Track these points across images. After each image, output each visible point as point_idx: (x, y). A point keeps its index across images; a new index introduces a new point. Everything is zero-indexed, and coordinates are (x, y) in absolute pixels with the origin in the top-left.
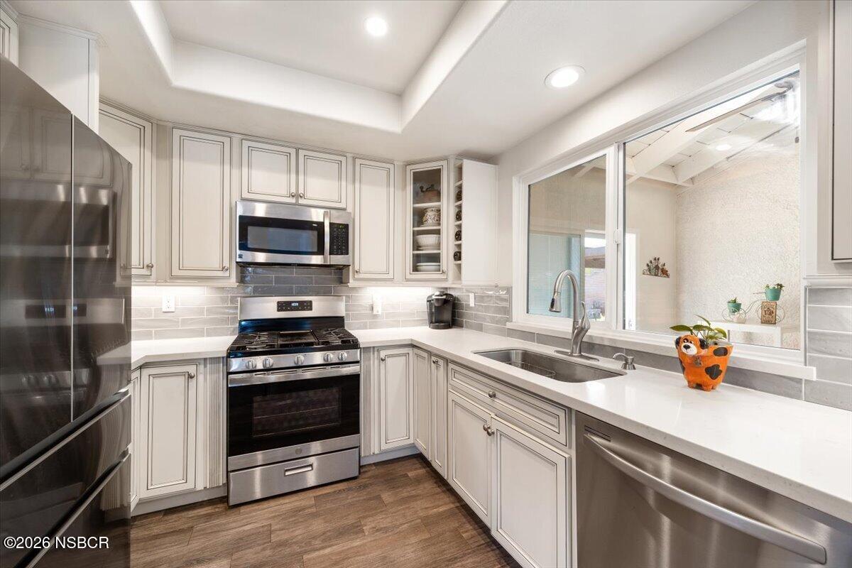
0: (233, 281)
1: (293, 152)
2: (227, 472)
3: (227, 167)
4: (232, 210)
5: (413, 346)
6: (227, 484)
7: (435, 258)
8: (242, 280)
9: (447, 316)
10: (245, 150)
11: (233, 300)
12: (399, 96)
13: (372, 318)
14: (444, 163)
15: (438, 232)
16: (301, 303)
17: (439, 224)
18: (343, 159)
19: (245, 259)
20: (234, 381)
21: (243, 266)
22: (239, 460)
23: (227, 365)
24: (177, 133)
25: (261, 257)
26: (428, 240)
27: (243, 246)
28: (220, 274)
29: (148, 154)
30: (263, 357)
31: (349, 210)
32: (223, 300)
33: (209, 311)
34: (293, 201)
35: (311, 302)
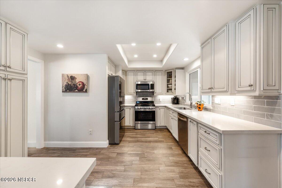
0: (135, 95)
1: (144, 72)
2: (135, 124)
3: (134, 76)
4: (135, 83)
5: (166, 107)
6: (135, 126)
7: (171, 89)
8: (136, 94)
9: (176, 102)
10: (137, 73)
11: (135, 98)
12: (162, 61)
13: (160, 102)
14: (173, 70)
15: (171, 84)
16: (146, 98)
17: (172, 83)
18: (153, 72)
19: (137, 91)
20: (136, 110)
21: (136, 92)
22: (136, 122)
23: (135, 108)
24: (128, 72)
25: (139, 91)
26: (170, 86)
27: (137, 89)
28: (134, 93)
29: (124, 76)
30: (140, 107)
31: (154, 81)
32: (134, 98)
33: (132, 99)
34: (144, 80)
35: (148, 98)
